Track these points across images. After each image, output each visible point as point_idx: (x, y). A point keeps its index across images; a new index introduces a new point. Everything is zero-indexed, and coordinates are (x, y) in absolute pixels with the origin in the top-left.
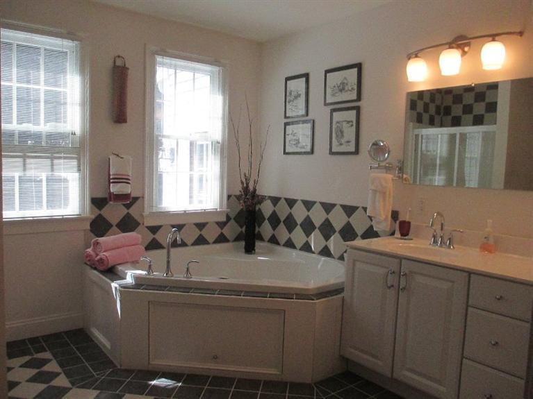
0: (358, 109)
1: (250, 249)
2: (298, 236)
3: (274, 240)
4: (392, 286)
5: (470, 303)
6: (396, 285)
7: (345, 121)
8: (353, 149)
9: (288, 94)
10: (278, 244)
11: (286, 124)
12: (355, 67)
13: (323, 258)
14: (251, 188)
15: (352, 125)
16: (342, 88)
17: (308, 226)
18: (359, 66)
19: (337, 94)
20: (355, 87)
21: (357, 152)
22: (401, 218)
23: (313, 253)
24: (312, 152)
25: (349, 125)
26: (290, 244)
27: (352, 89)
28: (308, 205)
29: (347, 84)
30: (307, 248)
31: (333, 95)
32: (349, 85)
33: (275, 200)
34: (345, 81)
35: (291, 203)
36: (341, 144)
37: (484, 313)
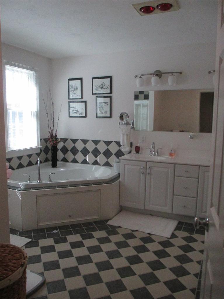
0: (110, 97)
1: (54, 165)
2: (80, 157)
3: (65, 160)
4: (144, 173)
5: (176, 175)
6: (145, 172)
7: (104, 102)
8: (109, 116)
9: (70, 87)
10: (68, 162)
11: (69, 102)
12: (109, 78)
13: (95, 166)
14: (54, 135)
15: (108, 105)
16: (102, 87)
17: (85, 152)
18: (110, 78)
19: (99, 90)
20: (109, 87)
21: (111, 117)
22: (135, 145)
23: (89, 164)
24: (86, 116)
25: (106, 104)
26: (75, 161)
27: (107, 88)
28: (85, 142)
29: (104, 85)
30: (85, 162)
31: (97, 90)
32: (106, 85)
33: (65, 140)
34: (104, 84)
35: (74, 141)
36: (102, 113)
37: (181, 178)
